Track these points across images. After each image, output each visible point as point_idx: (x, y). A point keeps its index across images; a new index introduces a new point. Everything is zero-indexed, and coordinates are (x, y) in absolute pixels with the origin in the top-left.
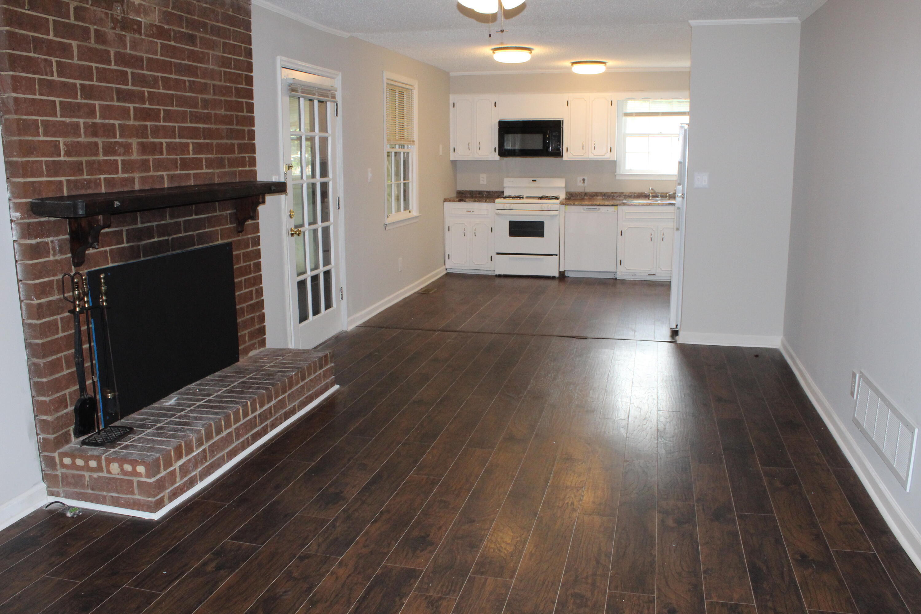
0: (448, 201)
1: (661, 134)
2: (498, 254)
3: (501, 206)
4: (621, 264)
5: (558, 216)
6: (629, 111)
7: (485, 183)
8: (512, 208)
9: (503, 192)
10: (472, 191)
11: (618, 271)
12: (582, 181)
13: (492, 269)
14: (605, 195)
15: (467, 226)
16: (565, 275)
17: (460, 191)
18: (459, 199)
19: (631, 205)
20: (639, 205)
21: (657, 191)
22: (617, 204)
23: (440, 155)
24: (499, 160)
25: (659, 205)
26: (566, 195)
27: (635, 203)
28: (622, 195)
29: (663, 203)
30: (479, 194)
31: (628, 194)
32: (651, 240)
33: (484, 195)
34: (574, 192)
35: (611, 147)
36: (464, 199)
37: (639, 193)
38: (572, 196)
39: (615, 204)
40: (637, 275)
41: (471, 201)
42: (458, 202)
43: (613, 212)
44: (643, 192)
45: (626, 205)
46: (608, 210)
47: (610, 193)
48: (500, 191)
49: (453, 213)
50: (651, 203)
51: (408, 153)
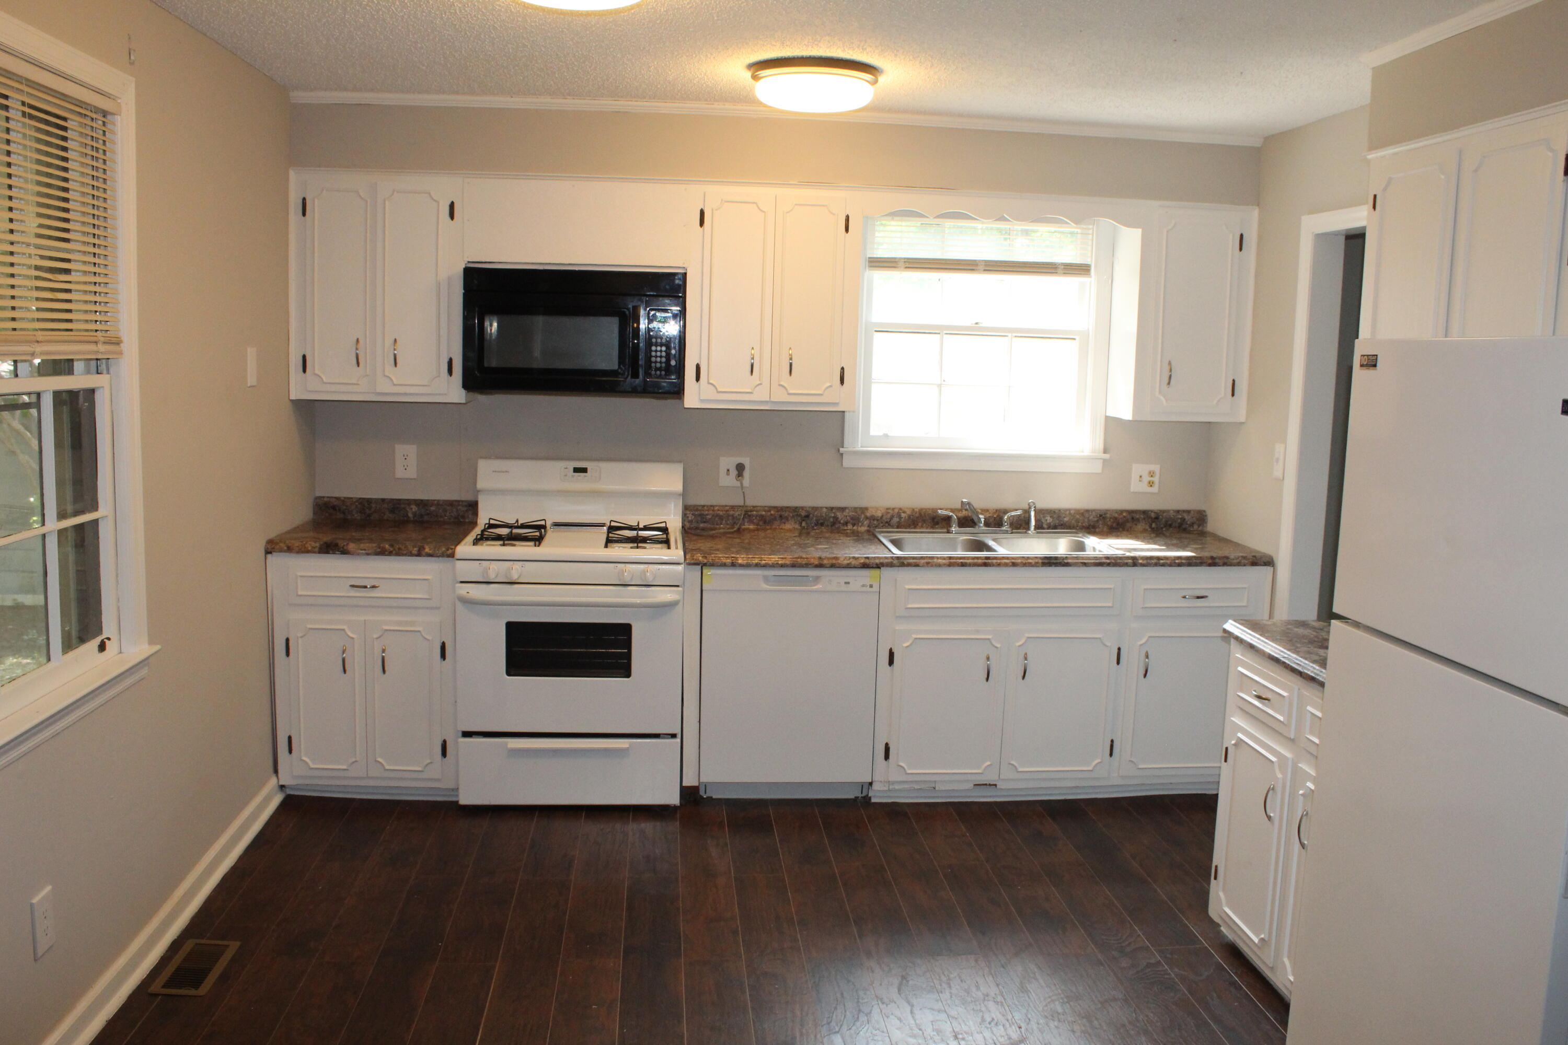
0: (281, 551)
1: (976, 330)
2: (467, 734)
3: (475, 571)
4: (887, 757)
5: (680, 607)
7: (412, 473)
8: (515, 577)
9: (473, 506)
10: (369, 501)
11: (875, 779)
12: (734, 472)
13: (448, 784)
14: (807, 516)
15: (353, 638)
16: (702, 797)
17: (325, 499)
18: (322, 543)
19: (923, 566)
20: (950, 565)
21: (978, 504)
22: (877, 561)
23: (251, 387)
24: (463, 401)
25: (1014, 565)
26: (684, 516)
27: (938, 558)
28: (863, 516)
29: (1028, 558)
30: (394, 513)
31: (880, 515)
32: (987, 679)
33: (410, 515)
34: (712, 506)
35: (843, 369)
36: (341, 543)
37: (913, 510)
38: (705, 522)
39: (872, 561)
40: (937, 789)
41: (365, 550)
42: (319, 553)
43: (864, 589)
44: (926, 509)
45: (909, 565)
46: (847, 583)
47: (825, 510)
48: (464, 504)
49: (300, 593)
50: (987, 558)
51: (92, 391)
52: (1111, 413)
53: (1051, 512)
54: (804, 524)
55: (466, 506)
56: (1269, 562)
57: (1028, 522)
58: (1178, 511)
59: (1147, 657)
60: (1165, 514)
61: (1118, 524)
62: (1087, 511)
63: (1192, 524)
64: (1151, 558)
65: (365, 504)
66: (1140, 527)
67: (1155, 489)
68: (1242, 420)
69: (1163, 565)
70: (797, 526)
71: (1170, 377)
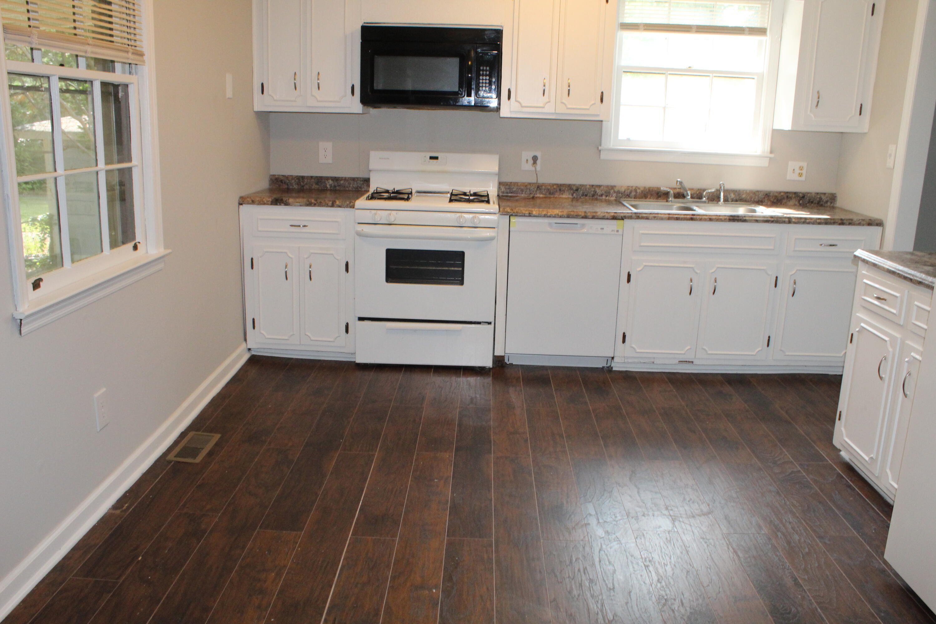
0: (248, 204)
1: (689, 71)
2: (361, 319)
3: (367, 216)
4: (624, 341)
5: (495, 241)
6: (628, 20)
7: (329, 160)
8: (392, 220)
9: (367, 181)
10: (303, 177)
11: (616, 355)
12: (531, 162)
13: (349, 350)
14: (577, 190)
15: (292, 258)
16: (506, 363)
17: (276, 176)
18: (273, 198)
19: (651, 219)
20: (669, 219)
21: (687, 185)
22: (622, 215)
23: (228, 98)
24: (361, 112)
25: (711, 220)
26: (499, 188)
27: (661, 214)
28: (612, 191)
29: (720, 216)
30: (318, 185)
31: (623, 190)
32: (690, 293)
33: (328, 186)
34: (516, 183)
35: (602, 93)
36: (285, 199)
37: (645, 187)
38: (512, 193)
39: (619, 214)
40: (655, 363)
41: (299, 203)
42: (271, 204)
43: (613, 233)
44: (653, 188)
45: (643, 218)
46: (602, 229)
47: (588, 186)
48: (361, 179)
49: (260, 229)
50: (693, 215)
51: (126, 86)
52: (775, 127)
53: (734, 191)
54: (574, 195)
55: (362, 181)
56: (879, 224)
57: (718, 198)
58: (818, 193)
59: (795, 283)
60: (809, 195)
61: (777, 200)
62: (758, 191)
63: (827, 202)
64: (801, 218)
65: (301, 179)
66: (792, 202)
67: (803, 178)
68: (866, 131)
69: (809, 223)
70: (570, 196)
71: (818, 102)
